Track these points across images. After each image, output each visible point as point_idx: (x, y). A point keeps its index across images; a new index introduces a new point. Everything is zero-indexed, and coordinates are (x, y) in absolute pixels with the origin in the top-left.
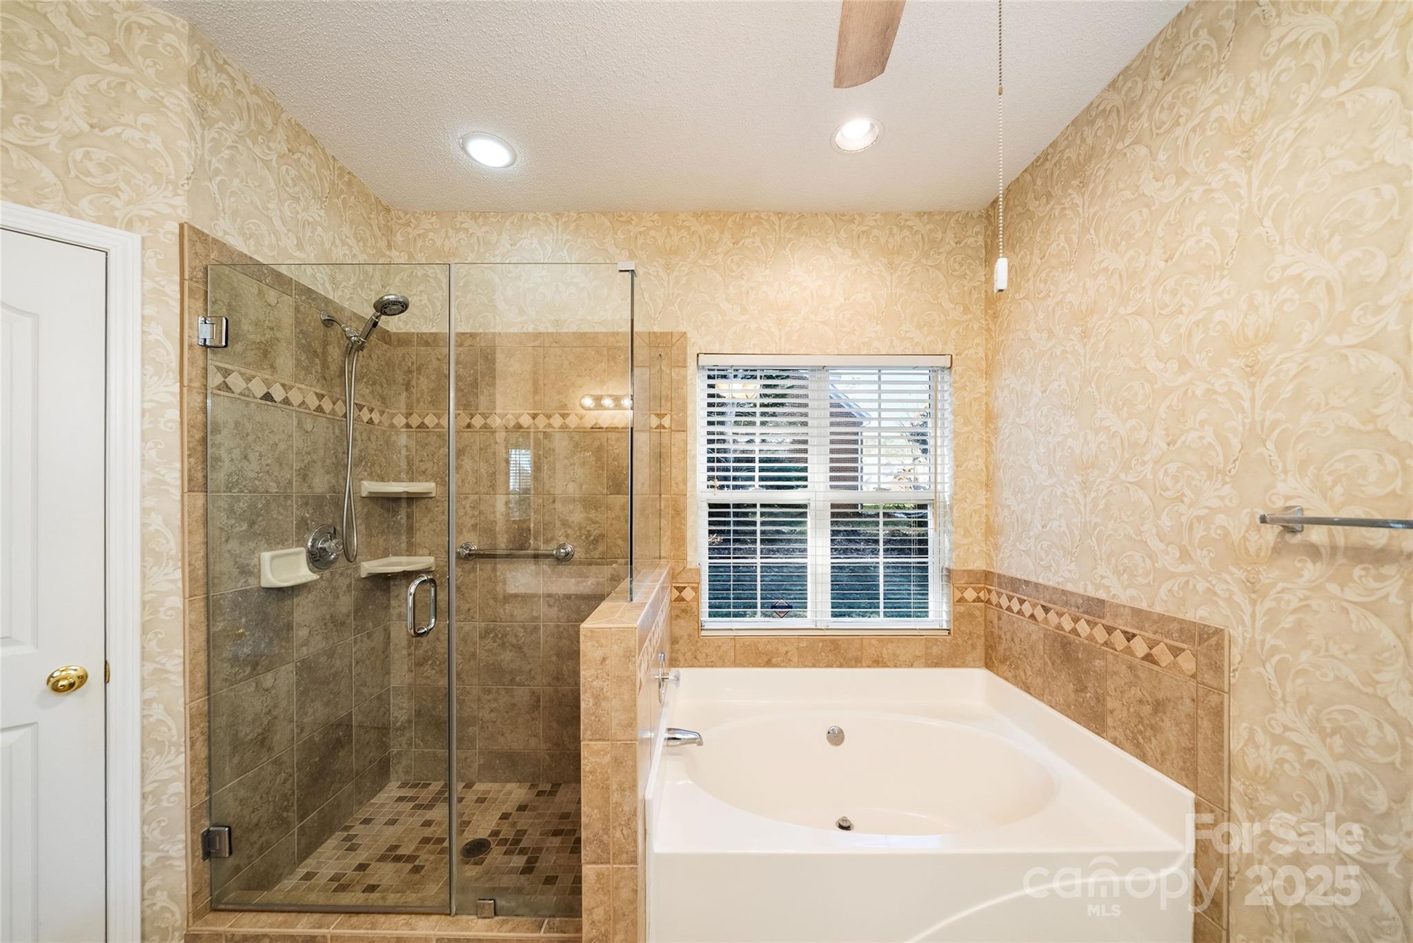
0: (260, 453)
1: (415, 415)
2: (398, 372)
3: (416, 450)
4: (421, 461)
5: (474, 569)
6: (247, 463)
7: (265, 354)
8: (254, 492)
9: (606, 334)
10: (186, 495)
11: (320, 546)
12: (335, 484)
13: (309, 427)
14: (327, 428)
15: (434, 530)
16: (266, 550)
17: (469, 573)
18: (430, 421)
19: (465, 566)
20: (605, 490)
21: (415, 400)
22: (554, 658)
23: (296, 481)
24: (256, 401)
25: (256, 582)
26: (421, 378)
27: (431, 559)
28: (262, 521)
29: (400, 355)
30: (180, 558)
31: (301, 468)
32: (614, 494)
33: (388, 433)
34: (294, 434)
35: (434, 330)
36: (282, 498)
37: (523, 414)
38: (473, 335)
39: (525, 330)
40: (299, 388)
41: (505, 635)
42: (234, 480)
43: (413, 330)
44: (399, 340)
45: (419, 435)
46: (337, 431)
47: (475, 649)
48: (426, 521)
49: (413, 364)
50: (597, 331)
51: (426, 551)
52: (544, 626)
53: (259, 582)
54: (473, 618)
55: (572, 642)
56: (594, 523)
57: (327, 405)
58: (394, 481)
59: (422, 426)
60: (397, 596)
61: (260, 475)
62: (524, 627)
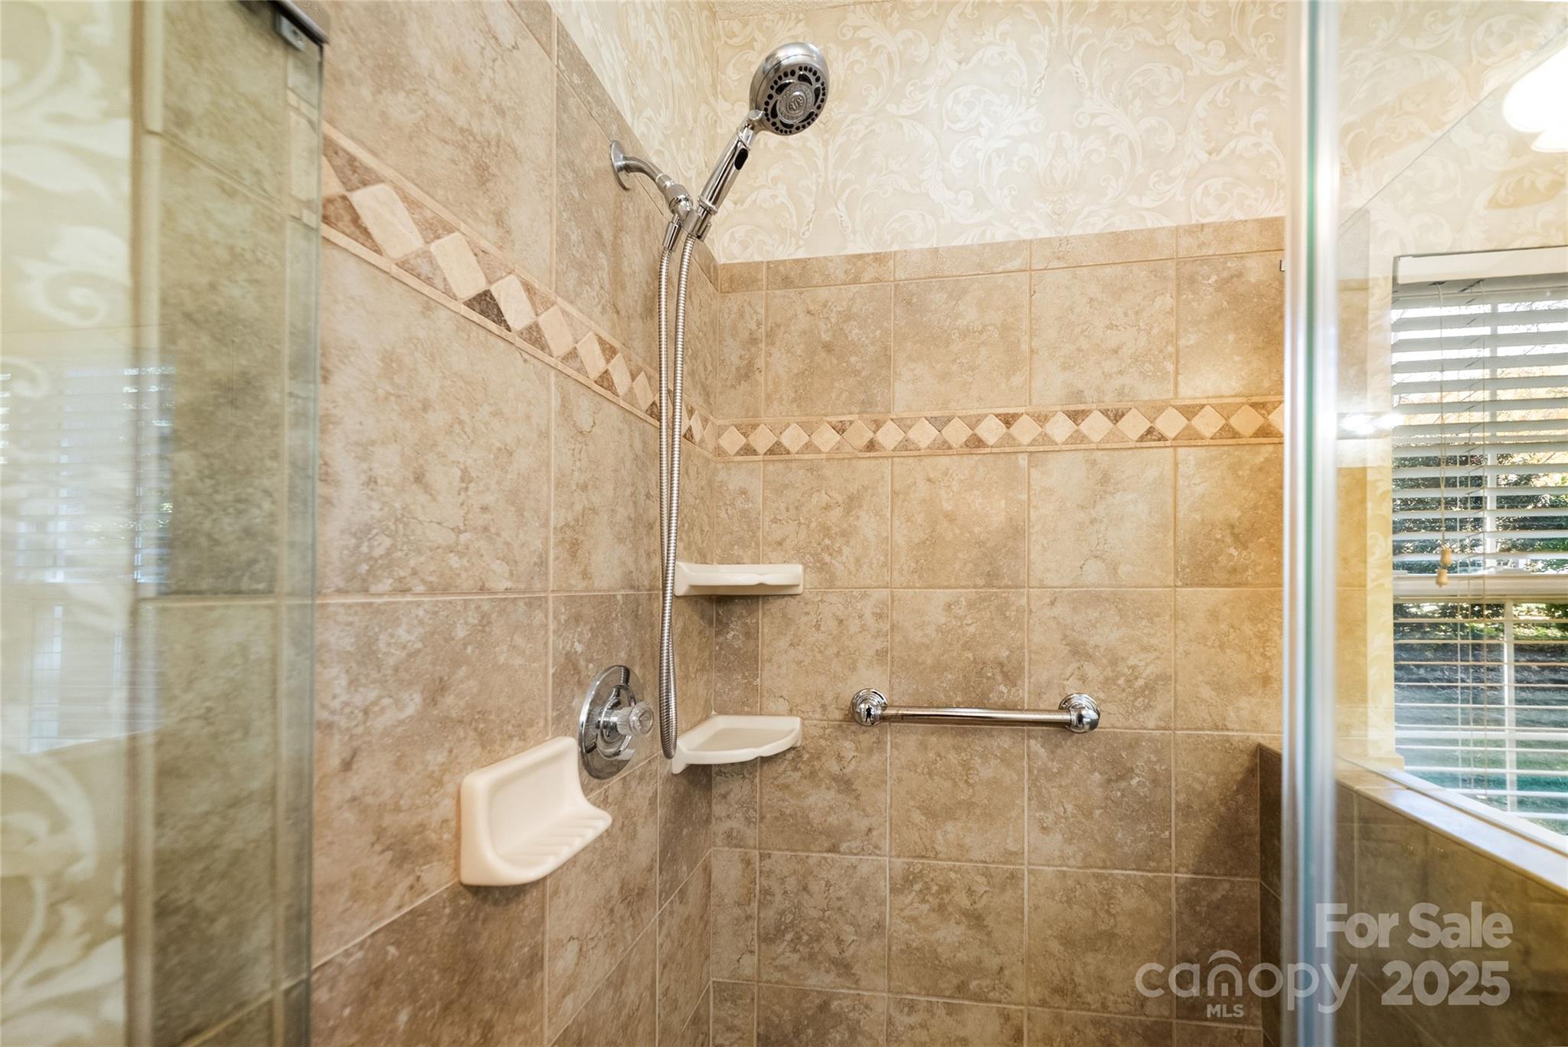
0: (465, 471)
1: (762, 429)
2: (729, 340)
3: (765, 499)
4: (775, 521)
5: (879, 742)
6: (423, 498)
7: (482, 175)
8: (445, 591)
9: (1176, 232)
10: (149, 610)
11: (602, 719)
12: (632, 568)
13: (584, 420)
14: (620, 432)
15: (799, 663)
16: (479, 764)
17: (871, 751)
18: (792, 438)
19: (861, 737)
20: (1171, 577)
21: (763, 396)
22: (1055, 946)
23: (557, 558)
24: (452, 305)
25: (447, 872)
26: (774, 351)
27: (794, 723)
28: (468, 678)
29: (735, 309)
30: (118, 887)
31: (567, 525)
32: (1191, 585)
33: (712, 465)
34: (553, 432)
35: (801, 254)
36: (521, 604)
37: (986, 415)
38: (879, 258)
39: (988, 239)
40: (564, 312)
41: (946, 889)
42: (378, 552)
43: (758, 258)
44: (731, 280)
45: (771, 467)
46: (638, 445)
47: (882, 914)
48: (783, 643)
49: (759, 324)
50: (1150, 225)
51: (783, 705)
52: (1031, 872)
53: (457, 870)
54: (876, 847)
55: (1095, 913)
56: (1145, 649)
57: (621, 379)
58: (720, 563)
59: (776, 449)
60: (724, 796)
61: (464, 537)
62: (987, 874)
